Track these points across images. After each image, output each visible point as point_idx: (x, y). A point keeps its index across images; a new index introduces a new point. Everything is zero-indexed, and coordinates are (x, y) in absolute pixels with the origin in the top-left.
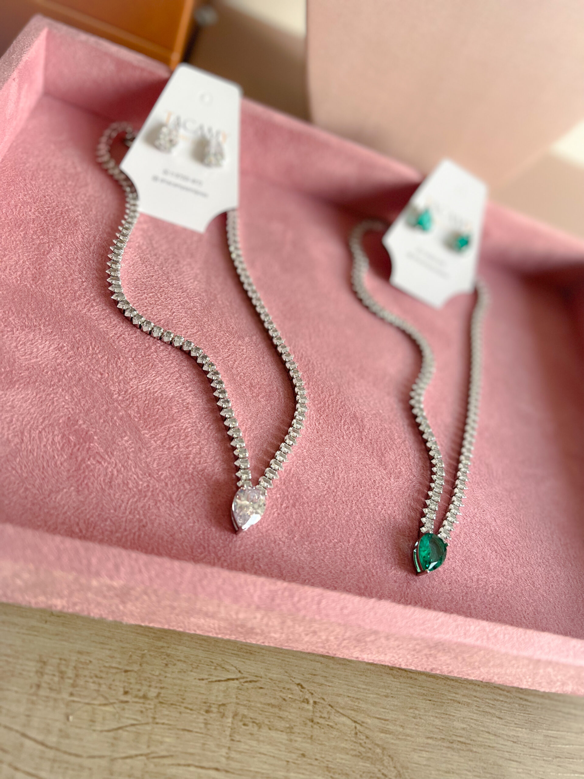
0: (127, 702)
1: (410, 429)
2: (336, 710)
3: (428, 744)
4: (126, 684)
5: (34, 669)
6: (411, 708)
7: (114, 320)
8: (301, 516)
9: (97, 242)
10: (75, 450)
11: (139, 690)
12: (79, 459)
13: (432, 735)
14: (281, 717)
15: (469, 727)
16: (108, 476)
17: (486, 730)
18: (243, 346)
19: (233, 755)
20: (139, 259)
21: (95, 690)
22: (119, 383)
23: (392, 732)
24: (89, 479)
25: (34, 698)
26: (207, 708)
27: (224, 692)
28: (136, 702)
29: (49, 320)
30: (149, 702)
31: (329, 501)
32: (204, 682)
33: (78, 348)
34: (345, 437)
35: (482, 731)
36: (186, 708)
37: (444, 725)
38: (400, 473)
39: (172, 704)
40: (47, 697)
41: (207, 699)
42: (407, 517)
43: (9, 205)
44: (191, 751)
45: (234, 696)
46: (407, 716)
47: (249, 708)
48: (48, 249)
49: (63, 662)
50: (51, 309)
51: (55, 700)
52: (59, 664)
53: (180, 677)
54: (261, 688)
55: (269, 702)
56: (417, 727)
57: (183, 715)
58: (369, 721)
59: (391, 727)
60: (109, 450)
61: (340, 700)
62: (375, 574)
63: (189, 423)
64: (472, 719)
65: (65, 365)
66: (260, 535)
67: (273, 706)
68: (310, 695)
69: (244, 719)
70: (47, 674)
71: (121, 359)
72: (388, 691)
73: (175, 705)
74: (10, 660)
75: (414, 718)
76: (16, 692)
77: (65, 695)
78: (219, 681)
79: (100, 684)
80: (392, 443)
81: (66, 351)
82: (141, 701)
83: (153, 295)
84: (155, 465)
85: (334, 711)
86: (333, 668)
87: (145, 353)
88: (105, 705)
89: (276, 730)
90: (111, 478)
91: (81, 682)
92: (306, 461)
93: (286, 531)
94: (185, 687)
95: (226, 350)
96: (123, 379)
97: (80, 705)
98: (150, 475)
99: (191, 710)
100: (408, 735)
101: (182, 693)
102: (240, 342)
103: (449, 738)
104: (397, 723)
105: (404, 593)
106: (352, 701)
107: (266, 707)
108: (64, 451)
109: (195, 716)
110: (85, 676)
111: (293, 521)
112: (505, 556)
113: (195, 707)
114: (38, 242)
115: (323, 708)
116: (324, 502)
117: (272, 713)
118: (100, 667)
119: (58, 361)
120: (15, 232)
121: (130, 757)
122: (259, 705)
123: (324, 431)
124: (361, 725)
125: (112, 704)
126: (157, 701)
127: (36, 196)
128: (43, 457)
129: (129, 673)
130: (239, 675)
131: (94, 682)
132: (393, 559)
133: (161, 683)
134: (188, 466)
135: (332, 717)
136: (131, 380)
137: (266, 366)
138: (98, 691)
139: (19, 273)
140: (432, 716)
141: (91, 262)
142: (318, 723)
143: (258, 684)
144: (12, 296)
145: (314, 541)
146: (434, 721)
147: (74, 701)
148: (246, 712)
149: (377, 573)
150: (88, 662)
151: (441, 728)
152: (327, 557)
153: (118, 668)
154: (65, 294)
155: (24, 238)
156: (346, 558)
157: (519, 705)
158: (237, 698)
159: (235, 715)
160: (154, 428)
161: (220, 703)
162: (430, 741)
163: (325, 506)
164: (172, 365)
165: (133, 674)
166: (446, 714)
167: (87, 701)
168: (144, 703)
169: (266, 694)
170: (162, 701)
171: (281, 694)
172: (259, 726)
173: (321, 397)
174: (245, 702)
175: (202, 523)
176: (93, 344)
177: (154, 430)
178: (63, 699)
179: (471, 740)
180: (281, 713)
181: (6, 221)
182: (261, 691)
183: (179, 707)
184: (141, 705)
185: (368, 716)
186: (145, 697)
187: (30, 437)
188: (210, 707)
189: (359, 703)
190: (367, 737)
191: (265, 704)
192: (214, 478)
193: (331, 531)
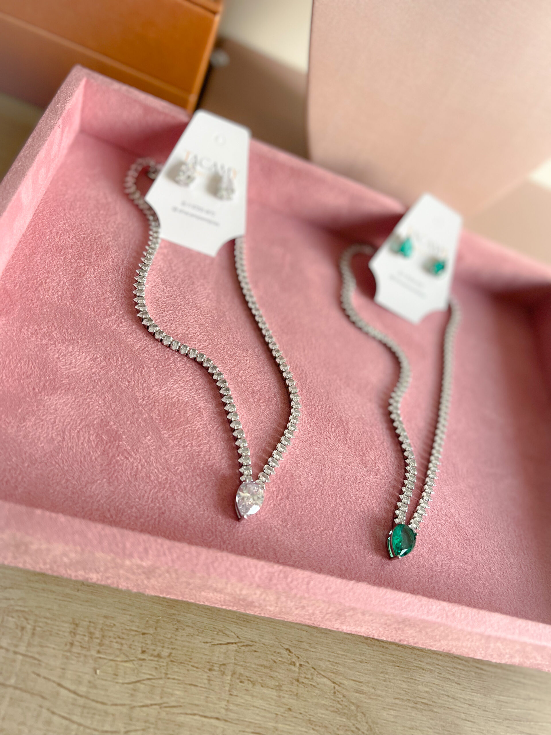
0: (144, 660)
1: (388, 432)
2: (318, 672)
3: (395, 704)
4: (144, 645)
5: (68, 630)
6: (382, 673)
7: (139, 335)
8: (293, 507)
9: (125, 265)
10: (107, 447)
11: (154, 650)
12: (111, 455)
13: (399, 696)
14: (271, 677)
15: (431, 691)
16: (134, 470)
17: (446, 694)
18: (246, 357)
19: (231, 707)
20: (160, 281)
21: (118, 649)
22: (144, 389)
23: (365, 693)
24: (118, 472)
25: (68, 654)
26: (210, 667)
27: (225, 653)
28: (152, 660)
29: (85, 334)
30: (162, 660)
31: (317, 494)
32: (208, 645)
33: (109, 360)
34: (332, 438)
35: (443, 694)
36: (193, 666)
37: (409, 688)
38: (378, 470)
39: (181, 663)
40: (79, 654)
41: (210, 659)
42: (383, 509)
43: (51, 233)
44: (197, 702)
45: (233, 658)
46: (379, 679)
47: (245, 668)
48: (84, 272)
49: (92, 625)
50: (87, 325)
51: (85, 656)
52: (89, 626)
53: (188, 640)
54: (256, 651)
55: (262, 664)
56: (386, 689)
57: (191, 672)
58: (346, 682)
59: (365, 688)
60: (135, 447)
61: (321, 663)
62: (354, 558)
63: (201, 425)
64: (434, 684)
65: (98, 373)
66: (259, 522)
67: (265, 667)
68: (296, 658)
69: (241, 677)
70: (79, 634)
71: (145, 369)
72: (363, 658)
73: (184, 663)
74: (49, 621)
75: (384, 681)
76: (54, 649)
77: (94, 653)
78: (221, 644)
79: (122, 644)
80: (372, 444)
81: (99, 362)
82: (156, 659)
83: (172, 313)
84: (172, 461)
85: (316, 673)
86: (316, 637)
87: (165, 364)
88: (126, 661)
89: (268, 687)
90: (136, 472)
91: (106, 642)
92: (298, 459)
93: (280, 519)
94: (192, 649)
95: (233, 361)
96: (147, 387)
97: (105, 661)
98: (168, 469)
99: (197, 668)
100: (379, 696)
101: (189, 654)
102: (244, 354)
103: (414, 700)
104: (370, 685)
105: (379, 575)
106: (332, 665)
107: (259, 667)
108: (98, 448)
109: (200, 673)
110: (110, 637)
111: (286, 512)
112: (467, 544)
113: (200, 666)
114: (76, 265)
115: (307, 670)
116: (313, 495)
117: (264, 673)
118: (122, 630)
119: (93, 370)
120: (56, 257)
121: (146, 706)
122: (254, 666)
123: (314, 433)
124: (339, 686)
125: (131, 661)
126: (168, 659)
127: (74, 224)
128: (80, 453)
129: (146, 635)
130: (237, 640)
131: (117, 642)
132: (370, 546)
133: (173, 645)
134: (199, 462)
135: (315, 678)
136: (153, 387)
137: (266, 375)
138: (121, 650)
139: (60, 293)
140: (400, 680)
141: (120, 283)
142: (303, 683)
143: (253, 648)
144: (55, 313)
145: (303, 529)
146: (401, 684)
147: (100, 658)
148: (242, 671)
149: (356, 556)
150: (112, 625)
151: (407, 690)
152: (315, 543)
153: (137, 631)
154: (98, 312)
155: (64, 261)
156: (330, 544)
157: (476, 673)
158: (235, 659)
159: (234, 673)
160: (172, 429)
161: (221, 663)
162: (397, 701)
163: (314, 499)
164: (187, 374)
165: (149, 636)
166: (412, 679)
167: (111, 658)
168: (158, 661)
169: (259, 657)
170: (173, 660)
171: (272, 657)
172: (254, 683)
173: (313, 402)
174: (242, 663)
175: (210, 511)
176: (122, 355)
177: (172, 430)
178: (92, 656)
179: (433, 702)
180: (272, 673)
181: (50, 247)
182: (255, 653)
183: (186, 665)
184: (156, 663)
185: (345, 678)
186: (159, 656)
187: (70, 435)
188: (213, 666)
189: (338, 667)
190: (344, 696)
191: (258, 665)
192: (221, 473)
193: (318, 520)
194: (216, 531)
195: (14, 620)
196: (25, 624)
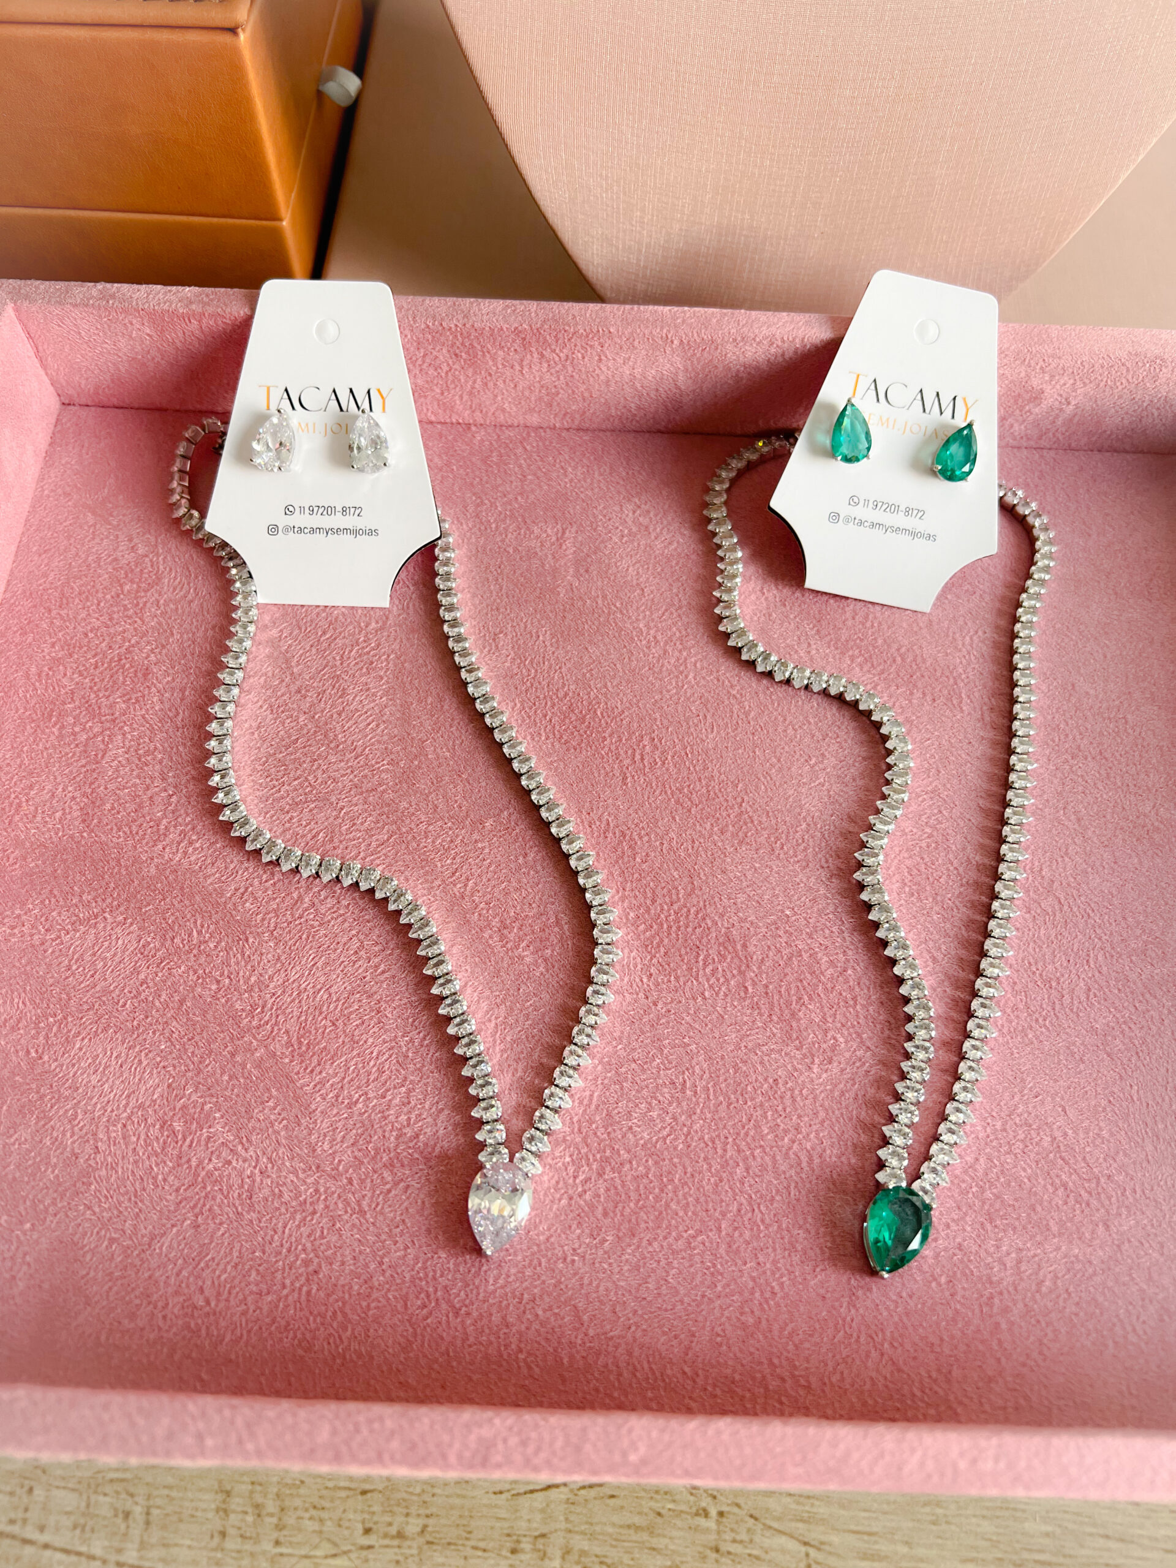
0: (370, 1547)
1: (857, 937)
2: (764, 1524)
4: (367, 1516)
5: (213, 1506)
7: (232, 862)
8: (617, 1194)
9: (188, 701)
10: (185, 1148)
11: (390, 1524)
12: (194, 1163)
13: (975, 1555)
14: (654, 1549)
15: (1058, 1531)
16: (246, 1187)
17: (1101, 1531)
18: (482, 841)
20: (268, 712)
21: (314, 1531)
22: (250, 990)
23: (886, 1557)
24: (214, 1199)
25: (219, 1555)
26: (513, 1545)
27: (543, 1511)
28: (387, 1546)
29: (119, 894)
30: (408, 1543)
31: (675, 1148)
32: (503, 1496)
33: (173, 939)
34: (707, 994)
35: (1091, 1535)
36: (475, 1548)
37: (1001, 1531)
38: (833, 1048)
39: (449, 1544)
40: (239, 1552)
41: (512, 1527)
42: (850, 1149)
43: (28, 679)
45: (562, 1518)
46: (918, 1521)
47: (592, 1536)
48: (102, 746)
49: (258, 1488)
50: (119, 872)
51: (252, 1555)
52: (252, 1492)
53: (459, 1492)
54: (613, 1496)
55: (629, 1522)
56: (940, 1541)
57: (472, 1561)
58: (835, 1539)
59: (884, 1547)
60: (243, 1134)
61: (772, 1503)
62: (777, 1288)
63: (385, 1042)
64: (1066, 1512)
65: (153, 980)
66: (535, 1248)
67: (638, 1528)
68: (709, 1499)
69: (583, 1559)
70: (234, 1512)
71: (251, 940)
73: (455, 1544)
74: (174, 1494)
75: (934, 1523)
76: (189, 1547)
77: (267, 1546)
78: (532, 1492)
79: (321, 1520)
80: (814, 981)
81: (153, 952)
82: (396, 1542)
83: (300, 784)
84: (326, 1146)
85: (760, 1526)
87: (292, 915)
88: (335, 1556)
90: (251, 1191)
92: (623, 1070)
93: (587, 1231)
94: (470, 1510)
95: (449, 861)
96: (259, 982)
97: (293, 1560)
98: (318, 1167)
99: (485, 1550)
101: (465, 1522)
102: (475, 836)
103: (1014, 1557)
104: (896, 1537)
106: (798, 1503)
107: (623, 1531)
108: (166, 1155)
109: (492, 1562)
110: (296, 1509)
111: (600, 1208)
113: (491, 1545)
114: (85, 737)
115: (737, 1522)
116: (666, 1153)
117: (636, 1542)
118: (319, 1490)
119: (142, 976)
120: (43, 732)
122: (610, 1530)
123: (660, 991)
124: (819, 1549)
125: (345, 1553)
126: (422, 1540)
127: (72, 639)
128: (133, 1172)
129: (369, 1495)
131: (311, 1518)
132: (818, 1251)
133: (427, 1508)
134: (387, 1134)
135: (757, 1538)
136: (271, 978)
137: (532, 872)
138: (321, 1532)
139: (58, 815)
140: (975, 1516)
141: (181, 749)
142: (729, 1553)
143: (607, 1490)
144: (52, 865)
145: (645, 1243)
146: (978, 1525)
147: (281, 1555)
148: (585, 1545)
149: (782, 1285)
150: (298, 1482)
151: (994, 1538)
152: (674, 1271)
153: (350, 1489)
154: (141, 833)
155: (61, 737)
156: (714, 1266)
158: (567, 1519)
159: (567, 1552)
160: (318, 1069)
161: (537, 1534)
163: (667, 1162)
164: (346, 925)
165: (376, 1495)
166: (1007, 1509)
167: (303, 1552)
168: (399, 1547)
169: (622, 1507)
170: (431, 1539)
171: (652, 1504)
173: (653, 912)
174: (583, 1528)
175: (420, 1247)
176: (199, 922)
177: (320, 1072)
178: (264, 1553)
179: (1065, 1556)
180: (655, 1542)
181: (27, 713)
182: (612, 1502)
183: (460, 1548)
184: (396, 1550)
185: (834, 1529)
186: (400, 1535)
187: (109, 1138)
188: (518, 1542)
189: (812, 1505)
191: (621, 1527)
192: (437, 1150)
193: (681, 1213)
194: (436, 1291)
195: (107, 1499)
196: (129, 1504)
